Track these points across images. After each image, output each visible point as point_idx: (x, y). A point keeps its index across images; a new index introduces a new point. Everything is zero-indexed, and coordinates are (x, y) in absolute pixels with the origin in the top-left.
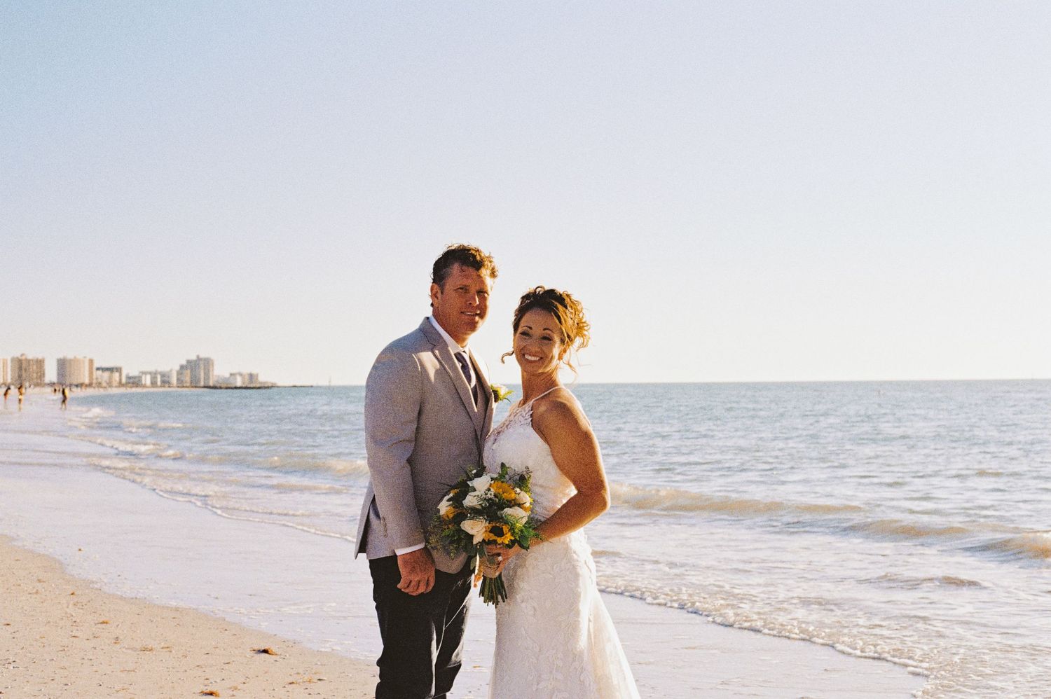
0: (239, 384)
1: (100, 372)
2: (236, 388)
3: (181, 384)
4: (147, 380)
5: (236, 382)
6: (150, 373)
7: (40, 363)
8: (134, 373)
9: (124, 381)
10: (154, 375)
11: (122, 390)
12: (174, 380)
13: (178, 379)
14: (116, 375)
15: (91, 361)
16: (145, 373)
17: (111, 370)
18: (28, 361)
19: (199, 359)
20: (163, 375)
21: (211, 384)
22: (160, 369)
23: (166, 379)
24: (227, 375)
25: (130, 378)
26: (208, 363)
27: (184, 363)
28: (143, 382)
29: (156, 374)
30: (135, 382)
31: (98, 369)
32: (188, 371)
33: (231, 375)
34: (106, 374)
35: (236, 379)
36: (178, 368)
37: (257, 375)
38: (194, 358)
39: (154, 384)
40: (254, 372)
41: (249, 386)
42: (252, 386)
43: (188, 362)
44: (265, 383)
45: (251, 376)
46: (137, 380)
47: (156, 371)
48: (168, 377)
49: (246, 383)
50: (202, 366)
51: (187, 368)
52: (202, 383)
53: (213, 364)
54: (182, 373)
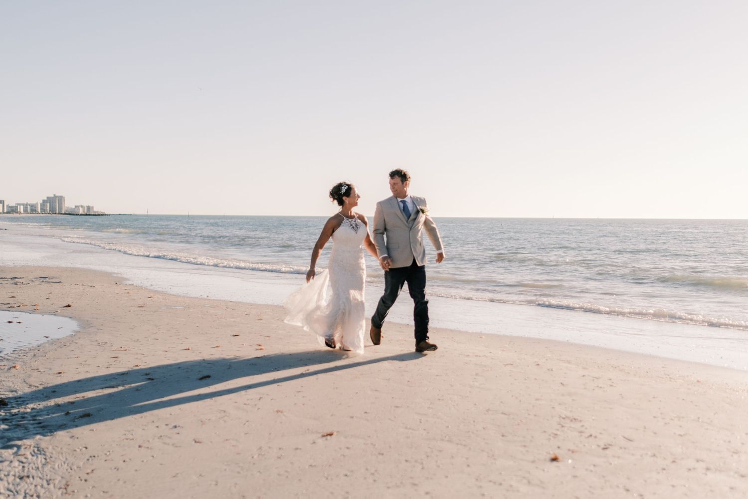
0: (81, 212)
2: (80, 215)
3: (43, 210)
4: (22, 209)
5: (79, 211)
6: (23, 205)
8: (13, 204)
9: (6, 209)
10: (25, 206)
12: (39, 210)
13: (41, 209)
14: (0, 206)
16: (20, 204)
19: (55, 196)
20: (32, 206)
21: (63, 212)
22: (29, 203)
23: (34, 208)
24: (74, 207)
25: (10, 207)
26: (61, 199)
28: (19, 210)
29: (27, 205)
30: (13, 210)
32: (48, 204)
33: (76, 207)
35: (79, 209)
36: (42, 202)
37: (93, 207)
39: (25, 211)
40: (91, 205)
41: (88, 213)
42: (90, 214)
43: (48, 198)
44: (98, 212)
45: (89, 208)
46: (14, 209)
47: (27, 203)
48: (35, 207)
49: (86, 212)
50: (57, 201)
51: (47, 202)
52: (57, 212)
53: (64, 200)
54: (44, 205)
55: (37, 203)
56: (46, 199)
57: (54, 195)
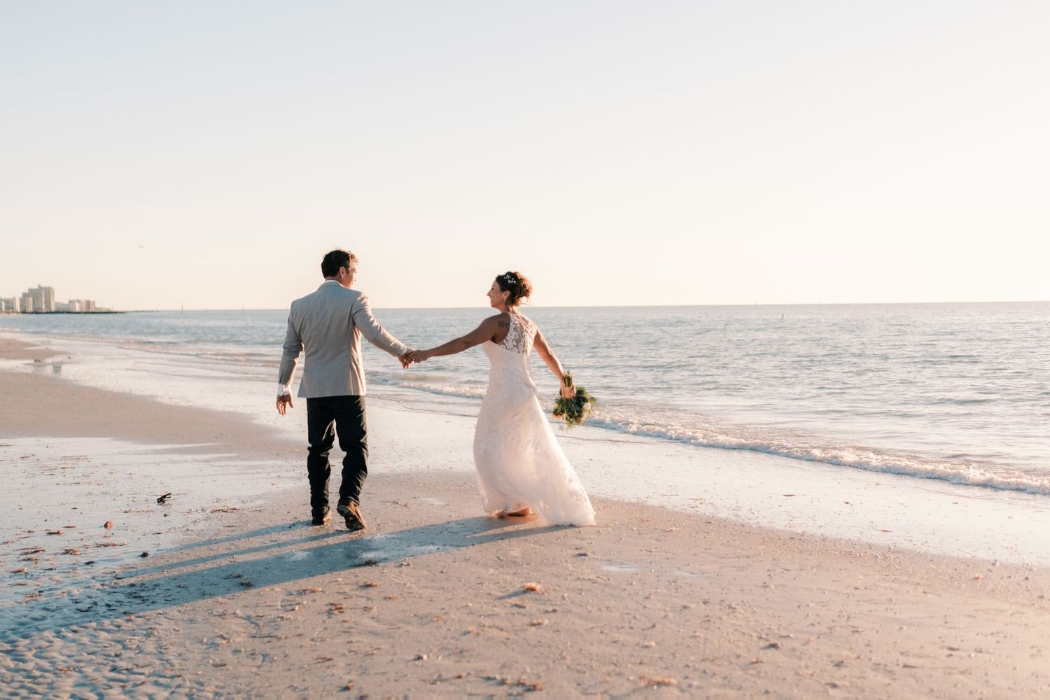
0: (78, 309)
2: (75, 313)
3: (24, 311)
5: (75, 308)
12: (17, 306)
13: (21, 306)
19: (40, 288)
20: (7, 302)
23: (10, 304)
24: (67, 302)
26: (48, 292)
32: (31, 299)
33: (70, 302)
35: (75, 306)
36: (21, 295)
37: (94, 302)
38: (36, 287)
40: (92, 299)
41: (87, 311)
42: (89, 311)
43: (31, 290)
44: (101, 309)
45: (88, 303)
48: (12, 304)
49: (84, 309)
50: (43, 295)
51: (29, 296)
52: (43, 309)
53: (53, 292)
54: (25, 300)
55: (15, 298)
56: (26, 291)
57: (39, 286)
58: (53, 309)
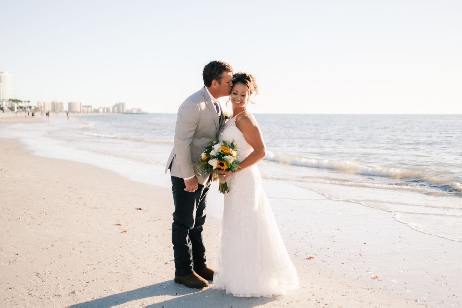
0: (135, 112)
1: (84, 107)
2: (133, 113)
3: (113, 111)
4: (101, 110)
6: (103, 108)
7: (62, 104)
8: (96, 108)
9: (93, 110)
11: (92, 114)
12: (111, 110)
14: (90, 109)
15: (81, 104)
16: (101, 108)
17: (88, 107)
18: (57, 103)
19: (120, 103)
20: (107, 109)
22: (106, 107)
24: (130, 109)
25: (95, 110)
26: (123, 105)
27: (115, 104)
30: (97, 111)
31: (83, 106)
32: (116, 108)
33: (132, 109)
34: (86, 108)
36: (112, 106)
38: (118, 102)
39: (104, 112)
40: (140, 108)
44: (144, 112)
45: (139, 110)
48: (109, 109)
49: (137, 112)
50: (121, 106)
52: (121, 111)
53: (125, 105)
54: (114, 108)
55: (110, 107)
58: (125, 112)
